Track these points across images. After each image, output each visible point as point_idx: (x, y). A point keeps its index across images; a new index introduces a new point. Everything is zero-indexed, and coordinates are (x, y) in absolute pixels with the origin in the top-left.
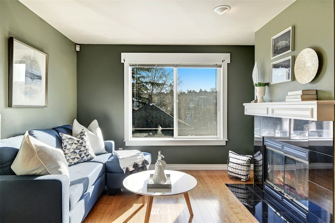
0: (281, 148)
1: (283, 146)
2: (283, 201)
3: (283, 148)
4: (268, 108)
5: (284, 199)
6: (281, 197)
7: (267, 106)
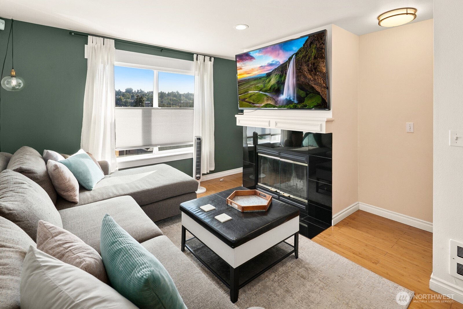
0: (278, 154)
1: (280, 152)
2: (280, 199)
3: (280, 154)
4: (270, 121)
5: (280, 197)
6: (278, 196)
7: (269, 120)
